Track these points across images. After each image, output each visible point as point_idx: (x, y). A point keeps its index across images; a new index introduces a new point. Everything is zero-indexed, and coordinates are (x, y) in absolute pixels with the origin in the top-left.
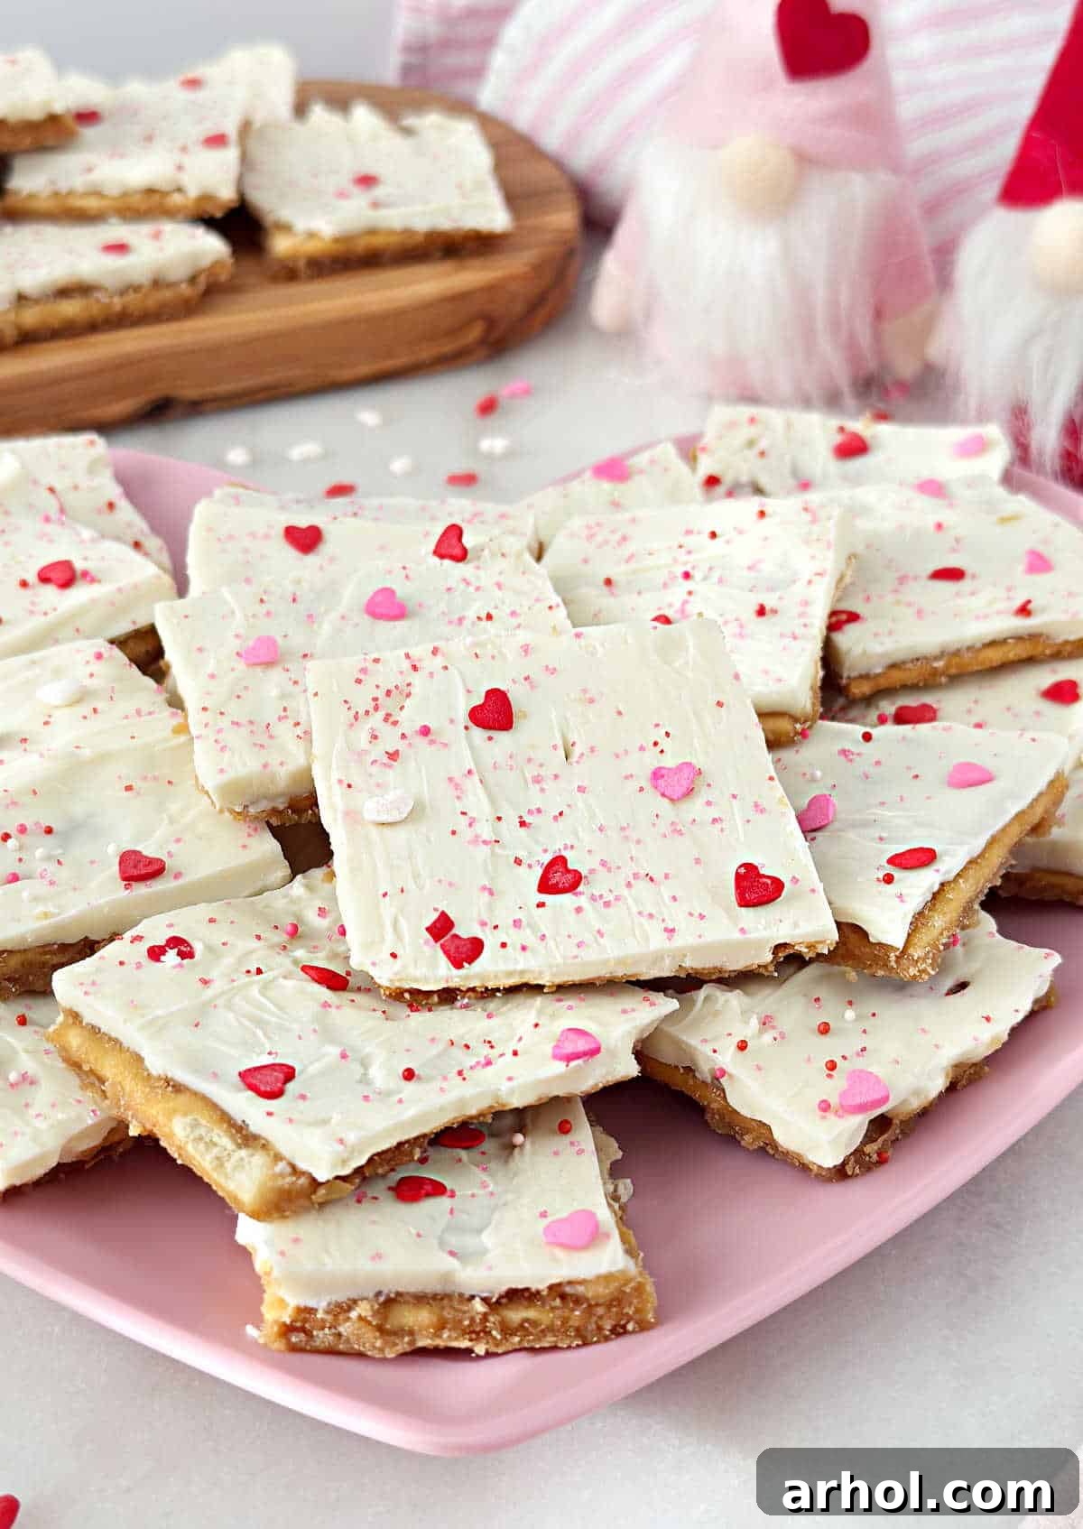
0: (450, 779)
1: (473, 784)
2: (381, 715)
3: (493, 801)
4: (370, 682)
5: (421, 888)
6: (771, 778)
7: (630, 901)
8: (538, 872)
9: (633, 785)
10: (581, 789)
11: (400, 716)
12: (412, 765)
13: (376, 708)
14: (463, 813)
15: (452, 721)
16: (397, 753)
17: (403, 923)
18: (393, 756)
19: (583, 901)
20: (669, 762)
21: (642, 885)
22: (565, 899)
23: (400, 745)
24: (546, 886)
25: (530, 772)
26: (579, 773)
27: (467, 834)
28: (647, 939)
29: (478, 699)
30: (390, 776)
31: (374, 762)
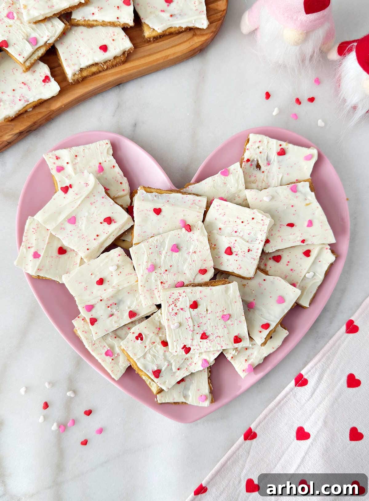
0: (186, 318)
1: (190, 320)
2: (174, 304)
3: (193, 322)
4: (172, 297)
5: (180, 339)
6: (243, 315)
7: (216, 341)
8: (200, 335)
9: (218, 319)
10: (209, 319)
11: (177, 305)
12: (179, 315)
13: (173, 303)
14: (188, 325)
15: (187, 307)
16: (177, 313)
17: (177, 345)
18: (176, 314)
19: (208, 341)
20: (225, 313)
21: (218, 338)
22: (205, 340)
23: (177, 311)
24: (202, 338)
25: (200, 316)
26: (209, 316)
27: (189, 329)
28: (218, 348)
29: (192, 303)
30: (175, 318)
31: (173, 315)
